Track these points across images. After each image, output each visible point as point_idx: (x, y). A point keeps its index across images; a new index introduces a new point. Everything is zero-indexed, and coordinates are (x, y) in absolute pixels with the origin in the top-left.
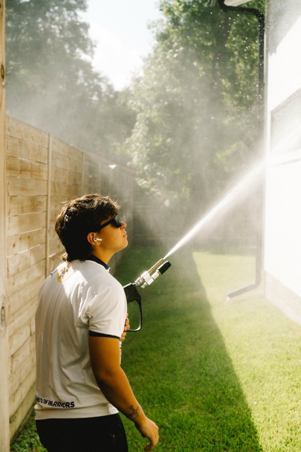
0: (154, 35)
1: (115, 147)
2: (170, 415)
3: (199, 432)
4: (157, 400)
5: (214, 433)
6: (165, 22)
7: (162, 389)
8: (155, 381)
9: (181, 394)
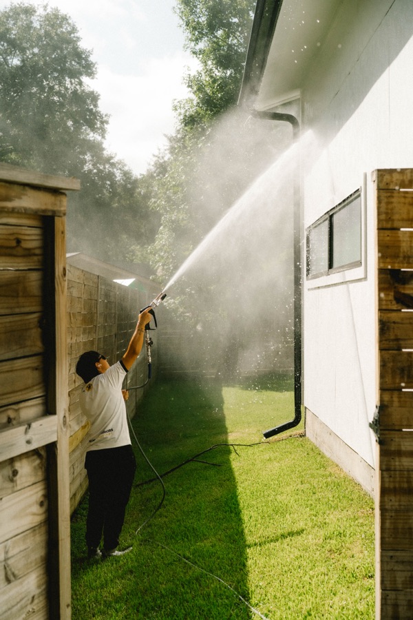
0: (182, 117)
1: (133, 251)
2: (192, 548)
3: (218, 558)
4: (180, 537)
5: (232, 559)
6: (195, 103)
7: (185, 527)
8: (178, 521)
9: (204, 531)
